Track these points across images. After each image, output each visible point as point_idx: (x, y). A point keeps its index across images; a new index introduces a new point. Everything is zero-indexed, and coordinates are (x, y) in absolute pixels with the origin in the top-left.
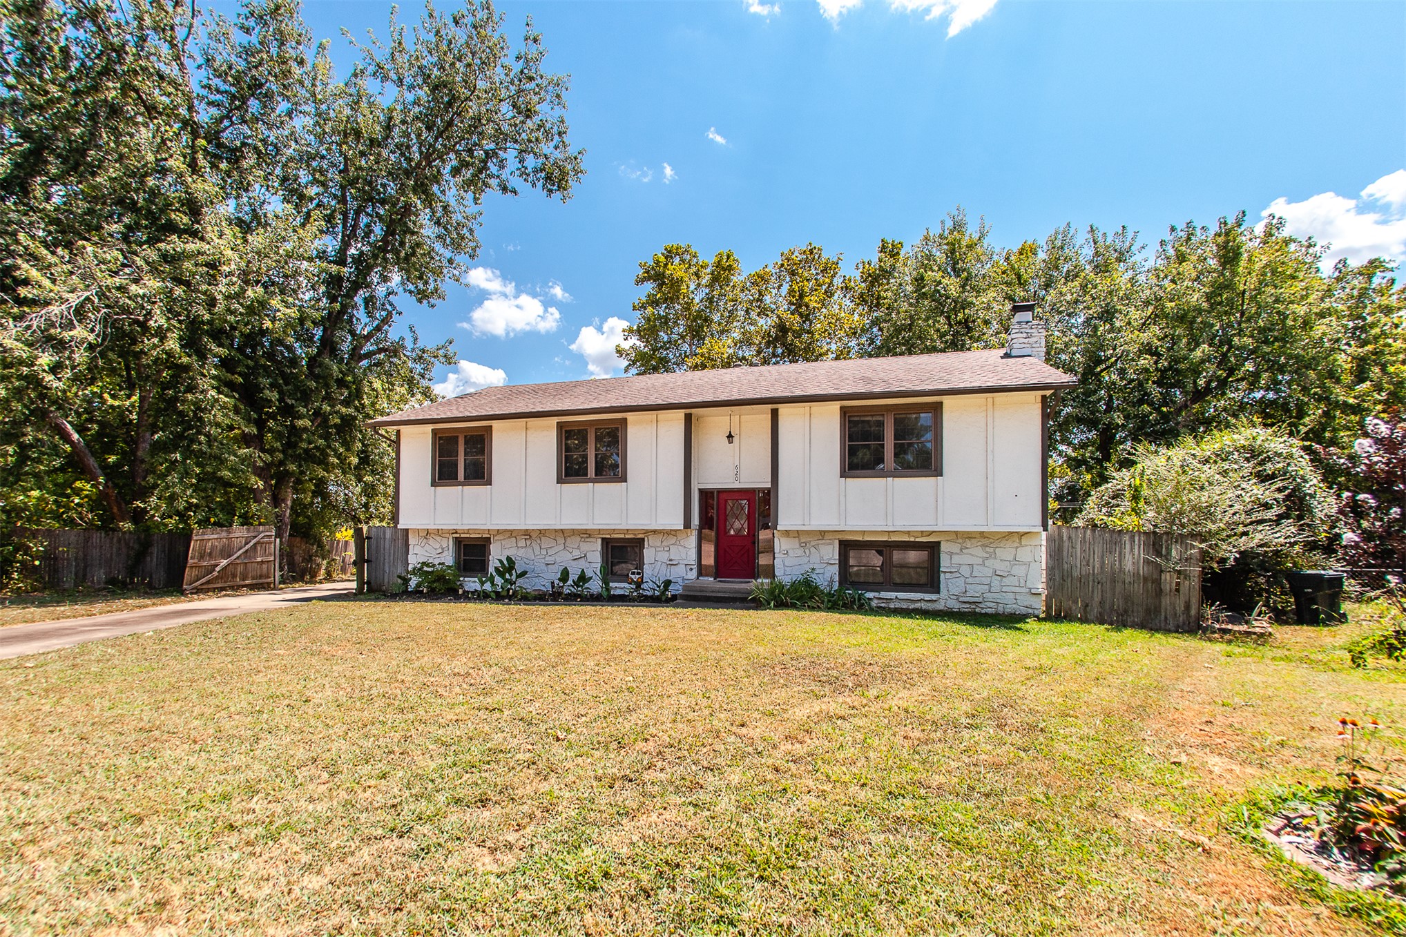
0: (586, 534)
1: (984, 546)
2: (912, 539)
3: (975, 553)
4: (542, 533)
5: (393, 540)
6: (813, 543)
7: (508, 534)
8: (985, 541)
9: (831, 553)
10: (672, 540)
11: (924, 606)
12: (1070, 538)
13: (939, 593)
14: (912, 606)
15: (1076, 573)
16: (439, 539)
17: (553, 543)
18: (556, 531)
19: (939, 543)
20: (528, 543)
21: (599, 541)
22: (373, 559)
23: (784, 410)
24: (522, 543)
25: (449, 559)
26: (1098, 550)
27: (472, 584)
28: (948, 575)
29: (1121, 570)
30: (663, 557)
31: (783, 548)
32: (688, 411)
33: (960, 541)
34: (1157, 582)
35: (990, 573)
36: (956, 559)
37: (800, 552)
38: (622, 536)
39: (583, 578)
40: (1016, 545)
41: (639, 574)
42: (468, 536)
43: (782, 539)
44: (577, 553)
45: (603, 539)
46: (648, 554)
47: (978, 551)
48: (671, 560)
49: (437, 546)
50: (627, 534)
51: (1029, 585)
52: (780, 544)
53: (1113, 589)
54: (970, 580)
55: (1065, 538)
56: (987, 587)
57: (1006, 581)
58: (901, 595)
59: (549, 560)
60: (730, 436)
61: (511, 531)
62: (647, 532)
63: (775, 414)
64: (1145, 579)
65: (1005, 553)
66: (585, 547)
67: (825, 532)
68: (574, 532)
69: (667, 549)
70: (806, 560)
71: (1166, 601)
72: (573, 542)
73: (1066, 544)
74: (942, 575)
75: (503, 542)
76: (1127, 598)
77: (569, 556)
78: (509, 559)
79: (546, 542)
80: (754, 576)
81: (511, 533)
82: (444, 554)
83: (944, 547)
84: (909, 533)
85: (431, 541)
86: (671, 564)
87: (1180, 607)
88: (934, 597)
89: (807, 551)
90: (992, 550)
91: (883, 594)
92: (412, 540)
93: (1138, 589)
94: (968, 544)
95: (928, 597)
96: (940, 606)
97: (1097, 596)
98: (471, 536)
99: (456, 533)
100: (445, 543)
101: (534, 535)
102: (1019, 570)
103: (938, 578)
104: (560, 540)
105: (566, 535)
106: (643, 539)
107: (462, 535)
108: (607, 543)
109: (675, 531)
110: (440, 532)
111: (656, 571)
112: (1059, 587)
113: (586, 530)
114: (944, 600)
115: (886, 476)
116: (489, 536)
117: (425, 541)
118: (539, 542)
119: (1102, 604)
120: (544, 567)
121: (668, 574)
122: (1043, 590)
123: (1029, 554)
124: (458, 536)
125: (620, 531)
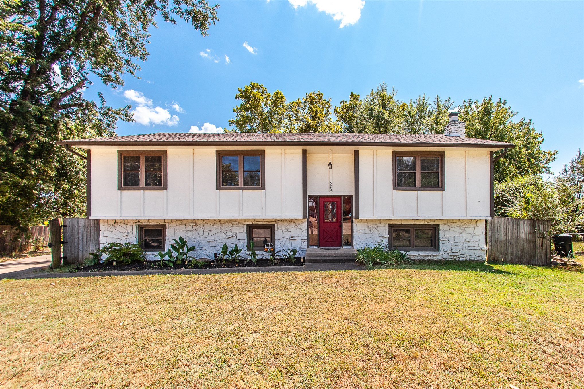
0: (236, 222)
1: (460, 227)
2: (426, 223)
3: (456, 230)
4: (205, 222)
5: (86, 227)
6: (374, 226)
7: (180, 223)
8: (460, 224)
9: (385, 231)
10: (293, 225)
11: (432, 258)
12: (498, 222)
13: (438, 251)
14: (426, 259)
15: (501, 240)
16: (125, 226)
17: (212, 228)
18: (215, 220)
19: (438, 225)
20: (195, 228)
21: (245, 226)
22: (69, 241)
23: (363, 151)
24: (190, 228)
25: (133, 239)
26: (510, 227)
27: (152, 256)
28: (443, 242)
29: (520, 237)
30: (287, 235)
31: (359, 229)
32: (304, 148)
33: (449, 224)
34: (534, 242)
35: (463, 240)
36: (447, 234)
37: (368, 231)
38: (260, 223)
39: (237, 250)
40: (474, 226)
41: (271, 245)
42: (148, 224)
43: (358, 224)
44: (229, 234)
45: (247, 225)
46: (278, 233)
47: (458, 229)
48: (292, 237)
49: (124, 231)
50: (264, 221)
51: (480, 246)
52: (357, 226)
53: (517, 246)
54: (453, 244)
55: (496, 222)
56: (461, 247)
57: (470, 244)
58: (421, 253)
59: (209, 238)
60: (330, 165)
61: (182, 221)
62: (277, 220)
63: (356, 152)
64: (530, 241)
65: (469, 230)
66: (235, 230)
67: (381, 220)
68: (227, 221)
69: (290, 230)
70: (371, 235)
71: (538, 251)
72: (226, 227)
73: (496, 226)
74: (441, 243)
75: (176, 228)
76: (522, 251)
77: (224, 236)
78: (181, 239)
79: (207, 227)
80: (341, 245)
82: (129, 237)
83: (441, 227)
84: (424, 220)
85: (118, 228)
86: (292, 239)
87: (543, 254)
89: (372, 230)
90: (463, 229)
91: (412, 253)
92: (102, 227)
93: (527, 246)
94: (453, 225)
95: (435, 253)
96: (440, 258)
97: (510, 250)
98: (151, 224)
99: (139, 222)
100: (129, 229)
101: (199, 223)
102: (476, 239)
103: (438, 243)
104: (218, 226)
105: (221, 222)
106: (274, 225)
107: (144, 224)
108: (251, 228)
109: (295, 220)
110: (126, 222)
111: (283, 243)
112: (494, 246)
113: (236, 219)
114: (441, 255)
115: (417, 190)
116: (164, 224)
117: (113, 227)
118: (202, 227)
119: (512, 253)
120: (207, 243)
121: (290, 245)
122: (487, 248)
123: (480, 229)
124: (140, 224)
125: (259, 220)
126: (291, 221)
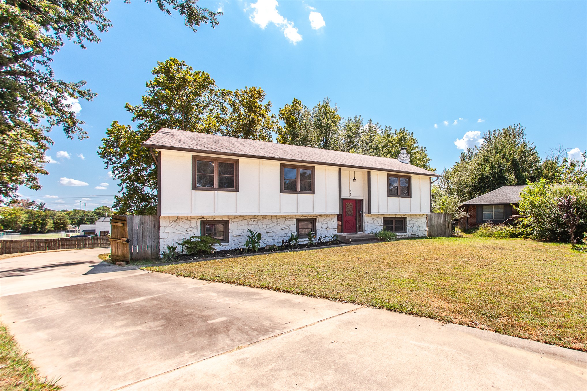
0: (287, 217)
4: (264, 217)
6: (376, 219)
7: (242, 218)
8: (416, 217)
9: (381, 221)
10: (328, 219)
11: (404, 237)
13: (406, 232)
15: (433, 225)
16: (188, 222)
17: (270, 222)
18: (272, 216)
19: (406, 218)
20: (255, 222)
21: (295, 220)
23: (372, 172)
24: (252, 222)
25: (197, 232)
26: (436, 218)
28: (409, 227)
29: (440, 223)
30: (325, 226)
32: (340, 167)
33: (411, 217)
34: (446, 226)
35: (417, 226)
36: (411, 222)
37: (372, 222)
38: (306, 218)
40: (422, 217)
42: (212, 219)
44: (284, 226)
45: (297, 219)
46: (318, 225)
47: (415, 220)
49: (187, 226)
50: (309, 216)
51: (425, 229)
52: (367, 219)
53: (439, 228)
54: (413, 228)
56: (417, 230)
57: (421, 228)
58: (399, 234)
59: (268, 230)
60: (354, 179)
61: (244, 217)
62: (317, 216)
63: (369, 173)
64: (444, 225)
65: (420, 220)
66: (288, 223)
67: (380, 215)
68: (282, 217)
69: (326, 223)
70: (374, 224)
71: (447, 230)
72: (281, 221)
73: (431, 217)
75: (239, 223)
76: (441, 230)
77: (279, 228)
79: (266, 222)
80: (356, 231)
81: (244, 218)
82: (193, 231)
83: (408, 219)
85: (181, 224)
86: (327, 228)
87: (449, 232)
88: (405, 234)
89: (374, 221)
90: (417, 219)
92: (162, 223)
93: (443, 228)
94: (413, 217)
96: (407, 236)
97: (437, 230)
98: (215, 220)
99: (203, 218)
100: (193, 224)
101: (259, 218)
102: (423, 225)
103: (406, 228)
104: (274, 220)
105: (277, 218)
106: (315, 219)
107: (208, 220)
108: (299, 221)
109: (330, 215)
110: (189, 218)
111: (322, 232)
112: (430, 229)
113: (289, 215)
114: (408, 234)
115: (399, 197)
116: (228, 219)
117: (175, 223)
118: (262, 221)
119: (437, 232)
120: (266, 234)
121: (327, 233)
122: (427, 230)
123: (424, 220)
124: (205, 220)
125: (305, 216)
126: (327, 216)
